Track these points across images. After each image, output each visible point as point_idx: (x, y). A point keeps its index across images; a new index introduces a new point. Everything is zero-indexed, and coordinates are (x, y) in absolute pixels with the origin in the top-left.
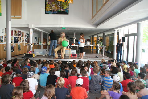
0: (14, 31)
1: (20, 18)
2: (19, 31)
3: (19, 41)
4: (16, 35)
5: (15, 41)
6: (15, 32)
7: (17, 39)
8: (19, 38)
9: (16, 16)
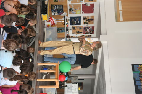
0: (93, 17)
1: (117, 20)
2: (93, 28)
3: (74, 28)
4: (85, 21)
5: (74, 18)
6: (90, 18)
7: (77, 24)
8: (79, 30)
9: (121, 13)
